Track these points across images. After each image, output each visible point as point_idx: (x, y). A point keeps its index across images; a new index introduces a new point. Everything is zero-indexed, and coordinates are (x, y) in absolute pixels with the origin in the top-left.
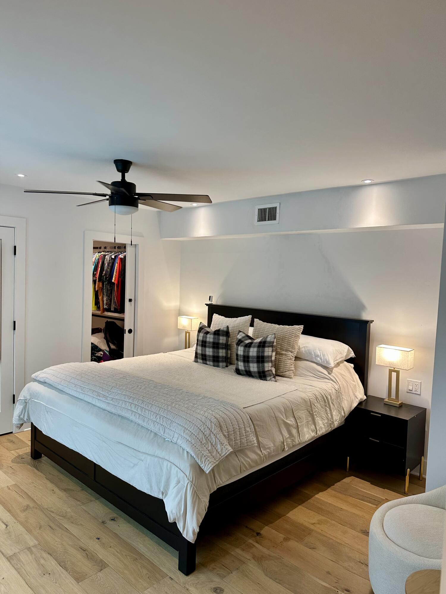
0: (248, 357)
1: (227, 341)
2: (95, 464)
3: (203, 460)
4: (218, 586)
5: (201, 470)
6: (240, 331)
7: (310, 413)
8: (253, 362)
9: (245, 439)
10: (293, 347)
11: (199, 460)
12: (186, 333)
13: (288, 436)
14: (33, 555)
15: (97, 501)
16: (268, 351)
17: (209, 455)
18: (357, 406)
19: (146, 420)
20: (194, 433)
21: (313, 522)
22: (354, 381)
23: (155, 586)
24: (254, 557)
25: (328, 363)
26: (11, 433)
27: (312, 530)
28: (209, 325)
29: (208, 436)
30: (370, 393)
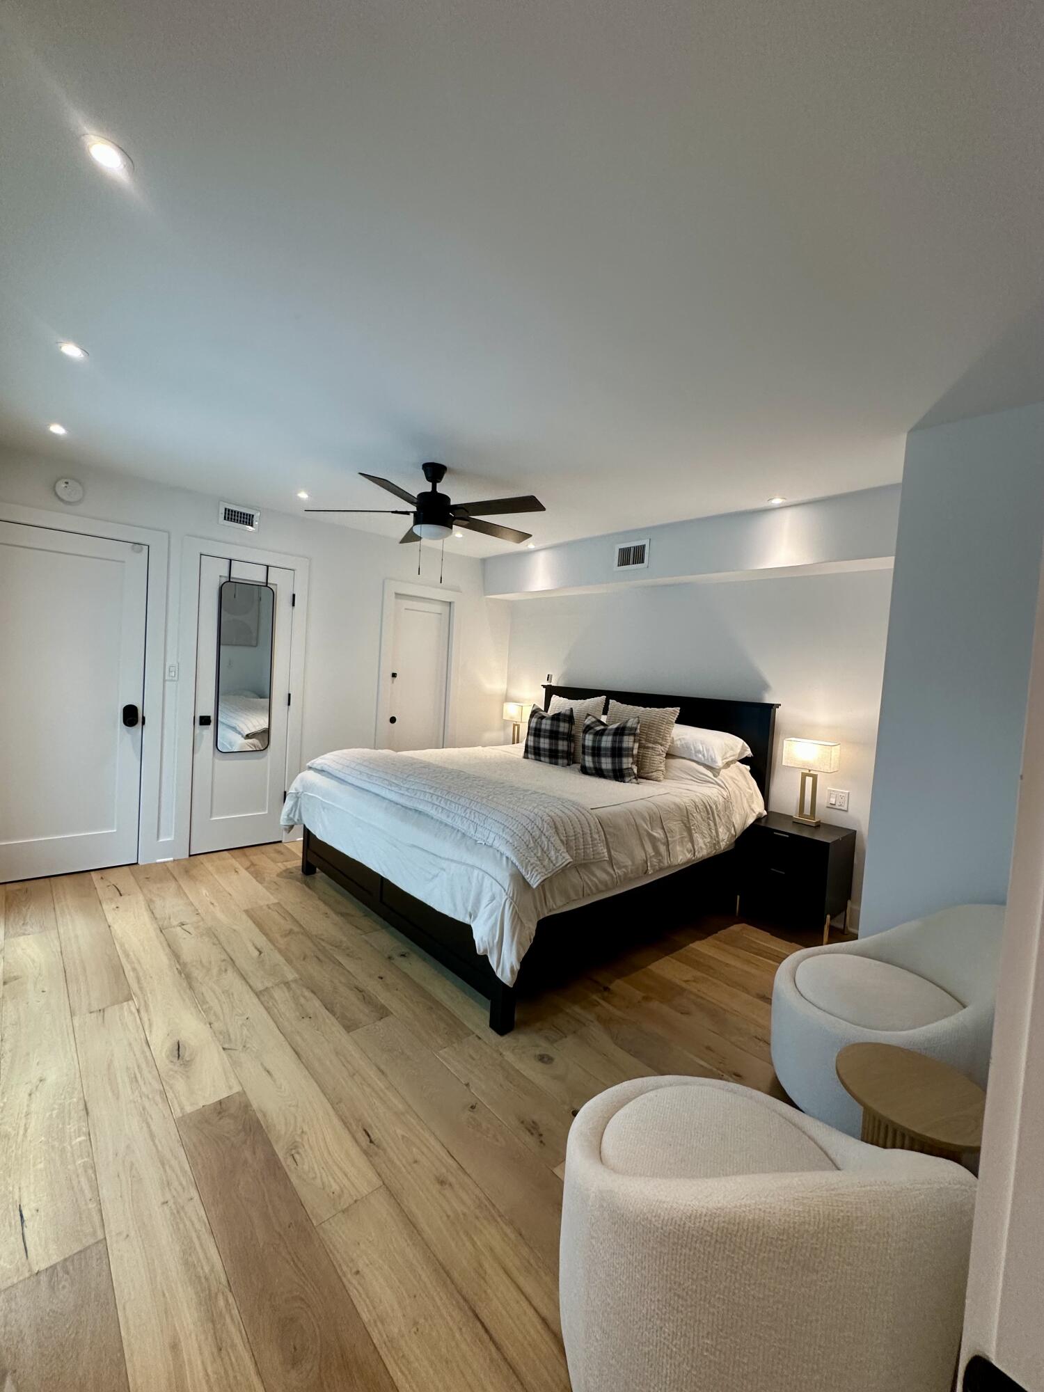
0: (599, 748)
1: (570, 729)
2: (382, 877)
3: (529, 869)
4: (546, 1053)
5: (527, 885)
6: (588, 715)
7: (686, 826)
8: (606, 756)
9: (591, 849)
10: (664, 738)
11: (523, 867)
12: (514, 725)
13: (653, 854)
14: (291, 992)
15: (384, 930)
16: (628, 742)
17: (538, 863)
18: (754, 822)
19: (452, 815)
20: (517, 833)
21: (686, 979)
22: (750, 789)
23: (455, 1045)
24: (599, 1018)
25: (713, 761)
26: (280, 842)
27: (683, 990)
28: (546, 710)
29: (536, 838)
30: (772, 809)
